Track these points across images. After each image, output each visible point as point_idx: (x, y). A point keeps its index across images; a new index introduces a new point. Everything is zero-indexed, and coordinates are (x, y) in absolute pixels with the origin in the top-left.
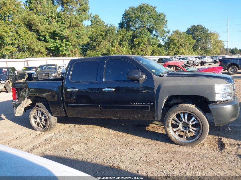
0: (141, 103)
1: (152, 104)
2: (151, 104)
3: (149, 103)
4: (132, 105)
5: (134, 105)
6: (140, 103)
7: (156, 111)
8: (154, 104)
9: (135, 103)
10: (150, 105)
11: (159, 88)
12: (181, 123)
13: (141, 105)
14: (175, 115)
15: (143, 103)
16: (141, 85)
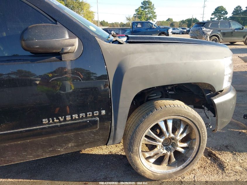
0: (75, 116)
1: (103, 112)
2: (100, 113)
3: (96, 113)
4: (48, 123)
5: (55, 123)
6: (72, 117)
7: (113, 128)
8: (109, 111)
9: (58, 119)
10: (100, 116)
11: (120, 73)
12: (162, 140)
13: (75, 119)
14: (149, 130)
15: (81, 115)
16: (69, 68)
